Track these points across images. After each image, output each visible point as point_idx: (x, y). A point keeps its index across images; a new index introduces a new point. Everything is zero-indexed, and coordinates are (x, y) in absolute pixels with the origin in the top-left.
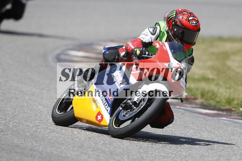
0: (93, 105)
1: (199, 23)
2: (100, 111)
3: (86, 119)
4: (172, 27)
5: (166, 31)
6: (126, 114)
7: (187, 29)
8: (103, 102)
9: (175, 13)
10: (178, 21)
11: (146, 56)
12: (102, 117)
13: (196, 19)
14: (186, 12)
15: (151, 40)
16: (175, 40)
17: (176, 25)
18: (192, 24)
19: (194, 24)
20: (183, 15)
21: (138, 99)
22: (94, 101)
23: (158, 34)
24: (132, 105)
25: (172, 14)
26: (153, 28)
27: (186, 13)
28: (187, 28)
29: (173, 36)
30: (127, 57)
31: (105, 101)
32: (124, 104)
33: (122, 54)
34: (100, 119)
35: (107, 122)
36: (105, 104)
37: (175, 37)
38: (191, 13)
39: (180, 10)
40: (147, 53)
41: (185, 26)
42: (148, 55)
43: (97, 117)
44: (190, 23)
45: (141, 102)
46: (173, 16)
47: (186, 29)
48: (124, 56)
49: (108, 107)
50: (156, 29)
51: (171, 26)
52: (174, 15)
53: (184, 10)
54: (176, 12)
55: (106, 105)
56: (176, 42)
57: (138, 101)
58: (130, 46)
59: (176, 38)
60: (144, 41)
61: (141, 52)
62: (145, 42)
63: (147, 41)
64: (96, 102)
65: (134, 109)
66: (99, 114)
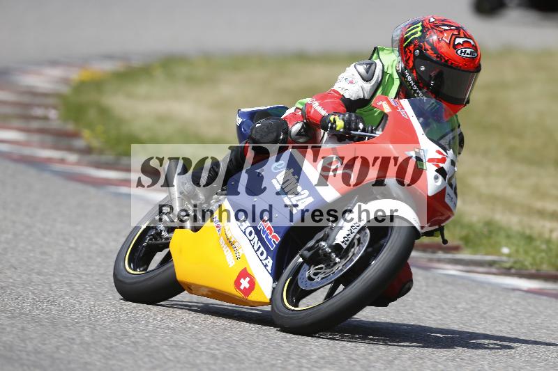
0: (226, 254)
1: (479, 52)
2: (245, 269)
3: (207, 287)
4: (414, 62)
5: (397, 71)
6: (316, 274)
7: (452, 68)
8: (253, 247)
9: (420, 28)
10: (428, 47)
11: (359, 132)
12: (252, 283)
13: (471, 41)
14: (447, 26)
15: (363, 93)
16: (420, 94)
17: (424, 57)
18: (463, 54)
19: (468, 54)
20: (441, 32)
21: (346, 239)
22: (230, 243)
23: (378, 78)
24: (330, 253)
25: (413, 31)
26: (367, 64)
27: (446, 28)
28: (452, 63)
29: (417, 83)
30: (308, 136)
31: (260, 244)
32: (309, 249)
33: (296, 128)
34: (247, 286)
35: (266, 295)
36: (258, 250)
37: (421, 85)
38: (458, 29)
39: (432, 20)
40: (361, 126)
41: (447, 59)
42: (364, 130)
43: (237, 284)
44: (459, 52)
45: (353, 246)
46: (415, 36)
47: (448, 66)
48: (299, 134)
49: (267, 258)
50: (373, 67)
51: (412, 59)
52: (419, 34)
53: (443, 21)
54: (422, 25)
55: (262, 254)
56: (425, 98)
57: (346, 244)
58: (315, 111)
59: (423, 88)
60: (347, 96)
61: (348, 124)
62: (349, 100)
63: (354, 96)
64: (236, 245)
65: (336, 264)
66: (244, 274)
